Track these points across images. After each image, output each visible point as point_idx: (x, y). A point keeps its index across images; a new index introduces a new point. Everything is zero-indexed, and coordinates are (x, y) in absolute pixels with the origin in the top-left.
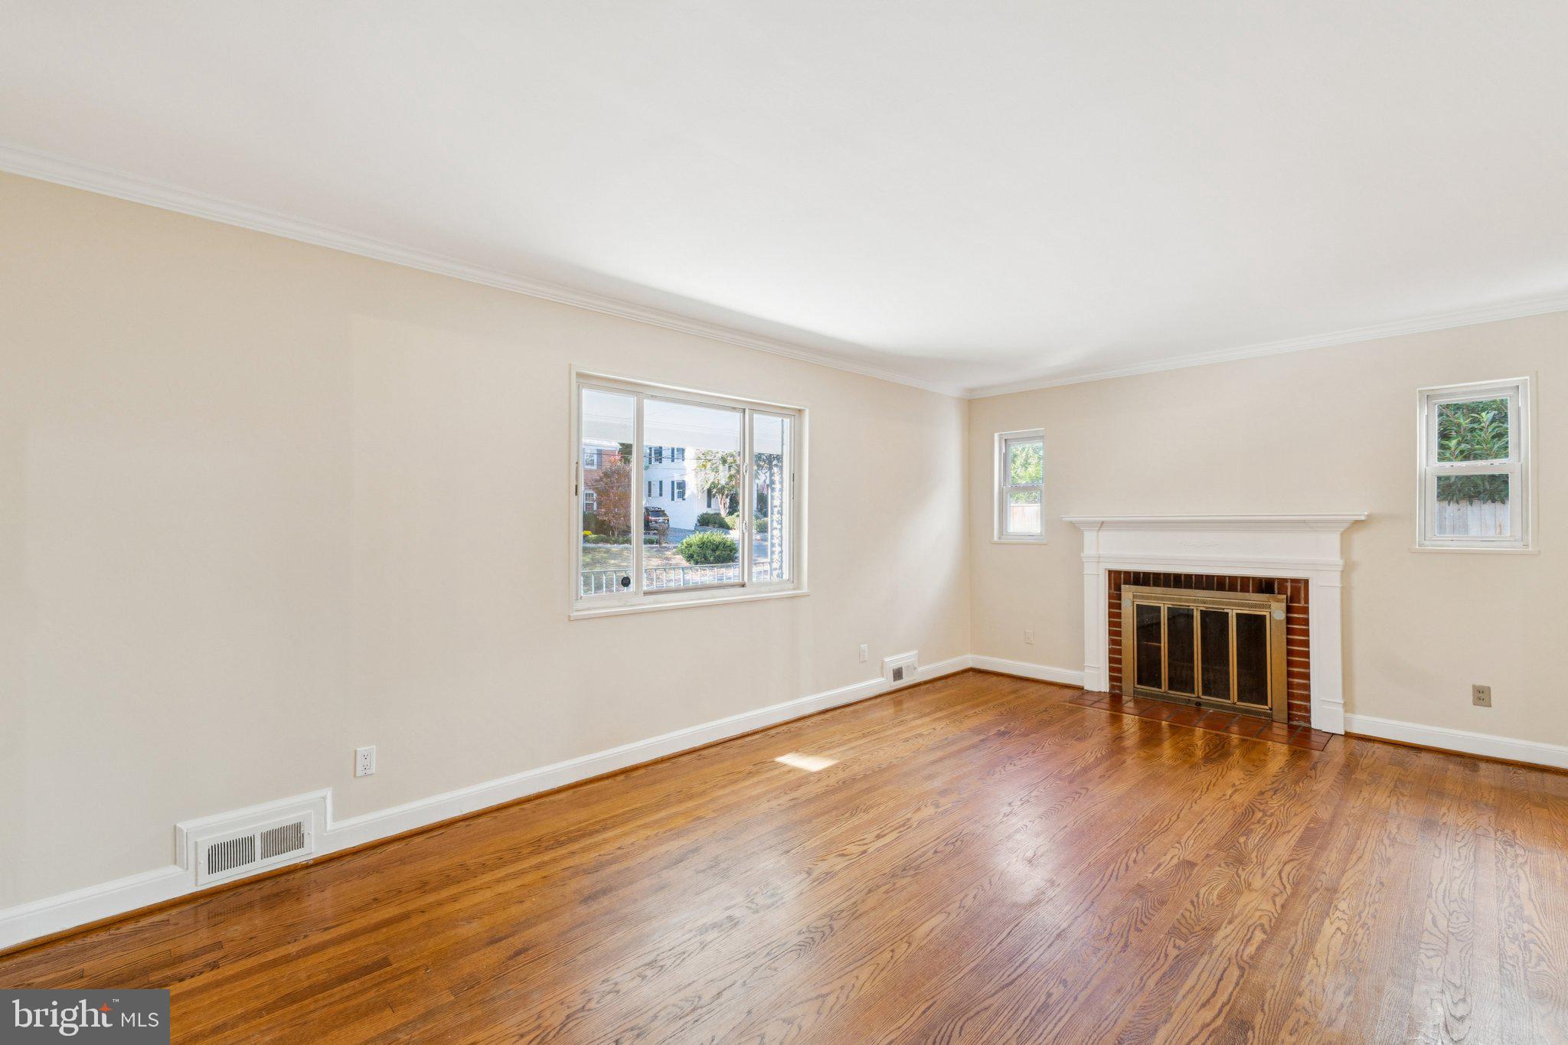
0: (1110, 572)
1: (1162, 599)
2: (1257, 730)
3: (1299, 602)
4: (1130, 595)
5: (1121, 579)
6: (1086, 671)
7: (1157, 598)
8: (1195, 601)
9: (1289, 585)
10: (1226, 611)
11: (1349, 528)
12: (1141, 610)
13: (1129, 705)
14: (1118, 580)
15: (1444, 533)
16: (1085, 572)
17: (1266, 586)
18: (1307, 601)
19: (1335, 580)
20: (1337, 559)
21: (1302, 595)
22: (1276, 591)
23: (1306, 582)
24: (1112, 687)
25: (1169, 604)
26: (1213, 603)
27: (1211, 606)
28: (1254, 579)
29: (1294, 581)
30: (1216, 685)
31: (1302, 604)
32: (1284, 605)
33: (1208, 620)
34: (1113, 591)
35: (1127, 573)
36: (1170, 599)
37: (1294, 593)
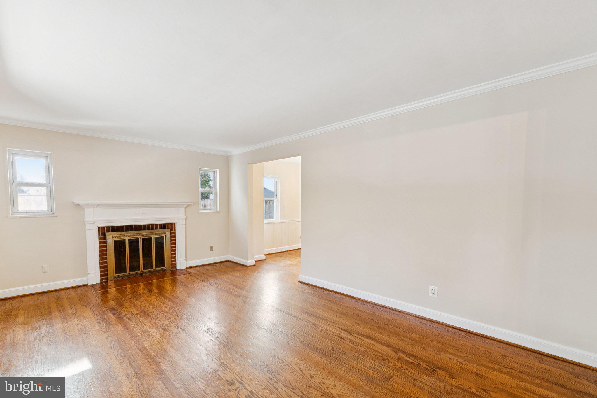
0: (99, 227)
1: (126, 236)
2: (162, 275)
3: (173, 231)
4: (111, 237)
5: (105, 230)
6: (89, 276)
7: (124, 236)
8: (140, 235)
9: (170, 225)
10: (151, 237)
11: (187, 206)
12: (116, 242)
13: (111, 284)
14: (103, 232)
15: (206, 207)
16: (87, 229)
17: (163, 226)
18: (175, 230)
19: (183, 222)
20: (183, 216)
21: (174, 228)
22: (166, 228)
23: (175, 224)
24: (101, 280)
25: (129, 238)
26: (147, 235)
27: (146, 236)
28: (159, 224)
29: (171, 224)
30: (147, 265)
31: (174, 231)
32: (170, 232)
33: (144, 241)
34: (100, 236)
35: (108, 228)
36: (130, 236)
37: (171, 227)
